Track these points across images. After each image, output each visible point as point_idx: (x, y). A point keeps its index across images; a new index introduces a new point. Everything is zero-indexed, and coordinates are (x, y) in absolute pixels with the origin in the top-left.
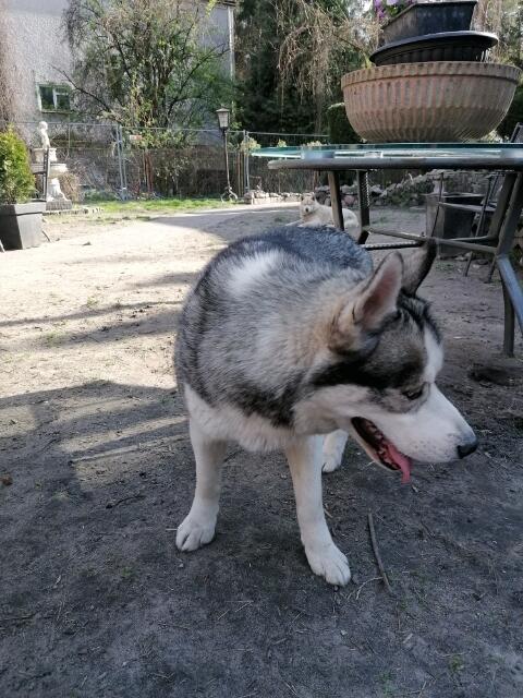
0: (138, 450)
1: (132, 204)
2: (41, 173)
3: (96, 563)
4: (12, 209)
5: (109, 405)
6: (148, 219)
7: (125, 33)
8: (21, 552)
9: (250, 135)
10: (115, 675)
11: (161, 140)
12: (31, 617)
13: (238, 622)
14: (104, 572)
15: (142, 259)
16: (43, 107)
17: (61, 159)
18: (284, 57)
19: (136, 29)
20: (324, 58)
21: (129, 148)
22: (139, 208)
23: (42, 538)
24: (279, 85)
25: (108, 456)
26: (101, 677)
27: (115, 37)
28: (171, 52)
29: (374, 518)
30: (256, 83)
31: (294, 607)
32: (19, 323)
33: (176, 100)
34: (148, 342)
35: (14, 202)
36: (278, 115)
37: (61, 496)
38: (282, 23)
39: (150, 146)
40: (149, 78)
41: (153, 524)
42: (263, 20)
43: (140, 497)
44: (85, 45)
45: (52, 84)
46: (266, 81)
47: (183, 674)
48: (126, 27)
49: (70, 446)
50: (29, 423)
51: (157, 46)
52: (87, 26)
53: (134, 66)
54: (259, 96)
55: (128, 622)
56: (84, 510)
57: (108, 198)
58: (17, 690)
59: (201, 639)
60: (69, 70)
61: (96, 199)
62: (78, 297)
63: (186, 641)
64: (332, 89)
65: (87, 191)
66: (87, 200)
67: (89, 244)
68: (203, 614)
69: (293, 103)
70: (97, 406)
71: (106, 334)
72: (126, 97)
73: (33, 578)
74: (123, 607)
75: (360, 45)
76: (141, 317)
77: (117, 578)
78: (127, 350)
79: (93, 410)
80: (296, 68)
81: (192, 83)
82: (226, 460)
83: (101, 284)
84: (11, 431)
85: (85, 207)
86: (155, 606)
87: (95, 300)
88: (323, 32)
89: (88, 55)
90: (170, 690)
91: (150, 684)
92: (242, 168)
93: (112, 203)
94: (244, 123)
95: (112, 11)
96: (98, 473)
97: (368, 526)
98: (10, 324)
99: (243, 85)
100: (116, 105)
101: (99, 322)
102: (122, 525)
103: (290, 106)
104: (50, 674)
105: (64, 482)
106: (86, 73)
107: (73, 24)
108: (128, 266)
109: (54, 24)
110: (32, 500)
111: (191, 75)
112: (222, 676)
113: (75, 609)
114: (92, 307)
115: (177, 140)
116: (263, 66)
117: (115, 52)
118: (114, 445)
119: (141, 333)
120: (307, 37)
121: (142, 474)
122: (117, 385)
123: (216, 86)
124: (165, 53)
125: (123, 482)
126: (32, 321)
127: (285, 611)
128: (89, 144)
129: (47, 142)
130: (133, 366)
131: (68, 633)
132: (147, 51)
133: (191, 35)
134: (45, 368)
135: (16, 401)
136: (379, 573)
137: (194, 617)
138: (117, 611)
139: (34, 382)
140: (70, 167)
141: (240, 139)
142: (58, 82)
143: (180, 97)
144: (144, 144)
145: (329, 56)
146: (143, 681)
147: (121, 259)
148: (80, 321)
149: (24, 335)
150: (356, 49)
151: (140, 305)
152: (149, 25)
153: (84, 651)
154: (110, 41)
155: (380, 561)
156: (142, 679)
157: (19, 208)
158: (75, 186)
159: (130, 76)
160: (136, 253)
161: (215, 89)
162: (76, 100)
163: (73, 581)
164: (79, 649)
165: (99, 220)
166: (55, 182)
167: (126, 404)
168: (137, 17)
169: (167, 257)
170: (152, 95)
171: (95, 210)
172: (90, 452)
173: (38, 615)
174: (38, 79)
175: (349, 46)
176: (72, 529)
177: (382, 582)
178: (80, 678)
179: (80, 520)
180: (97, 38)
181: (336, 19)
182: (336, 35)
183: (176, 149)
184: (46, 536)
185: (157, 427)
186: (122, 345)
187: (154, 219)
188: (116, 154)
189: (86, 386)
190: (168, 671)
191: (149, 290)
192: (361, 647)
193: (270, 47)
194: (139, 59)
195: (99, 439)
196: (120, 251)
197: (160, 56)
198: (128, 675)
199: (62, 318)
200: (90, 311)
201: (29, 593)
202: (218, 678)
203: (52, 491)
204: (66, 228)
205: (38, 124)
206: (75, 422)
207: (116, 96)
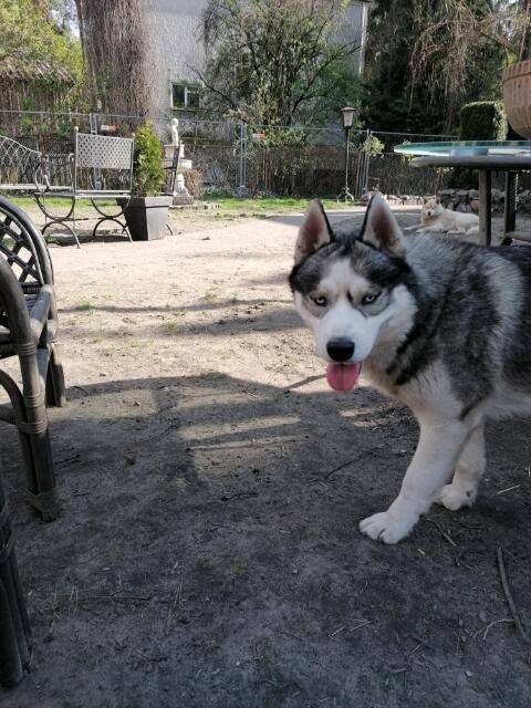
0: (251, 446)
1: (249, 202)
2: (171, 168)
3: (210, 553)
4: (143, 201)
5: (224, 398)
6: (263, 217)
7: (258, 32)
8: (142, 532)
9: (374, 135)
10: (227, 673)
11: (282, 139)
12: (149, 599)
13: (354, 641)
14: (219, 565)
15: (258, 257)
16: (175, 105)
17: (187, 156)
18: (418, 53)
19: (270, 28)
20: (461, 55)
21: (251, 146)
22: (255, 206)
23: (162, 522)
24: (409, 84)
25: (223, 448)
26: (215, 672)
27: (248, 35)
28: (302, 50)
29: (503, 553)
30: (385, 81)
31: (415, 636)
32: (144, 310)
33: (301, 98)
34: (262, 339)
35: (145, 195)
36: (404, 115)
37: (180, 482)
38: (418, 19)
39: (271, 145)
40: (276, 77)
41: (266, 524)
42: (399, 16)
43: (254, 494)
44: (219, 43)
45: (185, 82)
46: (396, 79)
47: (296, 686)
48: (260, 25)
49: (189, 434)
50: (150, 406)
51: (288, 45)
52: (222, 25)
53: (264, 64)
54: (386, 95)
55: (242, 621)
56: (199, 499)
57: (227, 196)
58: (136, 669)
59: (315, 653)
60: (202, 69)
61: (215, 196)
62: (196, 289)
63: (299, 652)
64: (466, 87)
65: (207, 188)
66: (207, 197)
67: (208, 239)
68: (316, 626)
69: (423, 102)
70: (214, 398)
71: (223, 328)
72: (253, 95)
73: (153, 560)
74: (237, 604)
75: (501, 40)
76: (255, 313)
77: (231, 572)
78: (242, 345)
79: (209, 401)
80: (429, 66)
81: (319, 81)
82: (340, 468)
83: (218, 278)
84: (135, 412)
85: (205, 203)
86: (268, 608)
87: (213, 293)
88: (463, 27)
89: (221, 54)
90: (282, 701)
91: (263, 691)
92: (362, 169)
93: (230, 200)
94: (367, 122)
95: (248, 9)
96: (213, 464)
97: (497, 562)
98: (135, 310)
99: (371, 84)
100: (243, 103)
101: (216, 315)
102: (237, 518)
103: (417, 105)
104: (165, 659)
105: (183, 468)
106: (217, 71)
107: (210, 23)
108: (244, 262)
109: (192, 24)
110: (152, 481)
111: (319, 73)
112: (337, 696)
113: (190, 598)
114: (211, 300)
115: (298, 139)
116: (394, 63)
117: (247, 50)
118: (229, 438)
119: (256, 330)
120: (444, 33)
121: (255, 471)
122: (231, 378)
123: (343, 84)
124: (296, 50)
125: (237, 476)
126: (154, 309)
127: (405, 639)
128: (213, 142)
129: (176, 138)
130: (247, 362)
131: (184, 621)
132: (279, 48)
133: (323, 32)
134: (166, 355)
135: (139, 385)
136: (510, 615)
137: (308, 628)
138: (231, 607)
139: (157, 367)
140: (195, 164)
141: (363, 139)
142: (190, 80)
143: (306, 95)
144: (266, 142)
145: (467, 53)
146: (256, 685)
147: (238, 255)
148: (197, 313)
149: (149, 322)
150: (498, 45)
151: (254, 302)
152: (282, 23)
153: (199, 642)
154: (244, 39)
155: (511, 602)
156: (255, 683)
157: (149, 200)
158: (198, 182)
159: (259, 74)
160: (251, 250)
161: (341, 87)
162: (205, 98)
163: (190, 569)
164: (194, 640)
165: (218, 216)
166: (180, 177)
167: (241, 398)
168: (272, 15)
169: (281, 255)
170: (279, 94)
171: (213, 206)
172: (206, 441)
173: (156, 598)
174: (172, 78)
175: (490, 42)
176: (190, 516)
177: (514, 625)
178: (195, 670)
179: (198, 508)
180: (231, 37)
181: (478, 12)
182: (477, 29)
183: (296, 148)
184: (166, 519)
185: (270, 425)
186: (237, 340)
187: (269, 218)
188: (238, 152)
189: (203, 377)
190: (281, 679)
191: (264, 287)
192: (490, 694)
193: (403, 44)
194: (269, 57)
195: (215, 430)
196: (237, 247)
197: (290, 54)
198: (241, 676)
199: (182, 309)
200: (207, 304)
201: (148, 575)
202: (332, 696)
203: (171, 476)
204: (187, 222)
205: (169, 121)
206: (192, 410)
207: (244, 94)
